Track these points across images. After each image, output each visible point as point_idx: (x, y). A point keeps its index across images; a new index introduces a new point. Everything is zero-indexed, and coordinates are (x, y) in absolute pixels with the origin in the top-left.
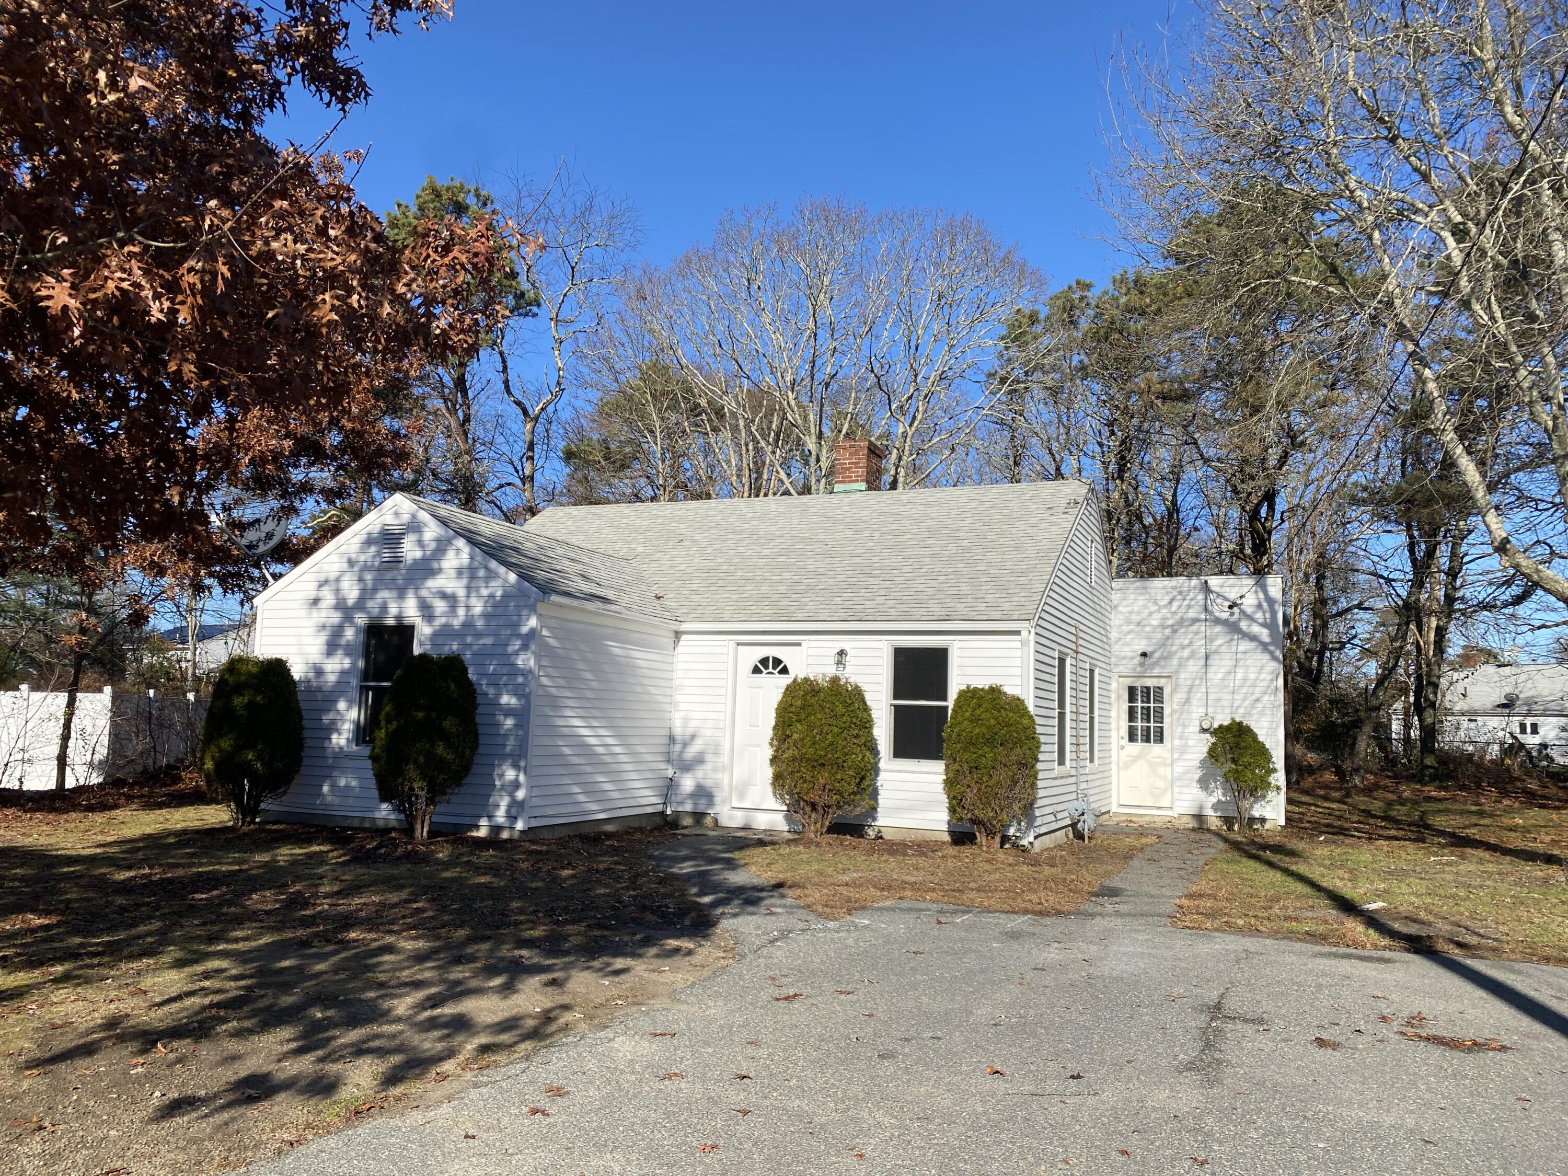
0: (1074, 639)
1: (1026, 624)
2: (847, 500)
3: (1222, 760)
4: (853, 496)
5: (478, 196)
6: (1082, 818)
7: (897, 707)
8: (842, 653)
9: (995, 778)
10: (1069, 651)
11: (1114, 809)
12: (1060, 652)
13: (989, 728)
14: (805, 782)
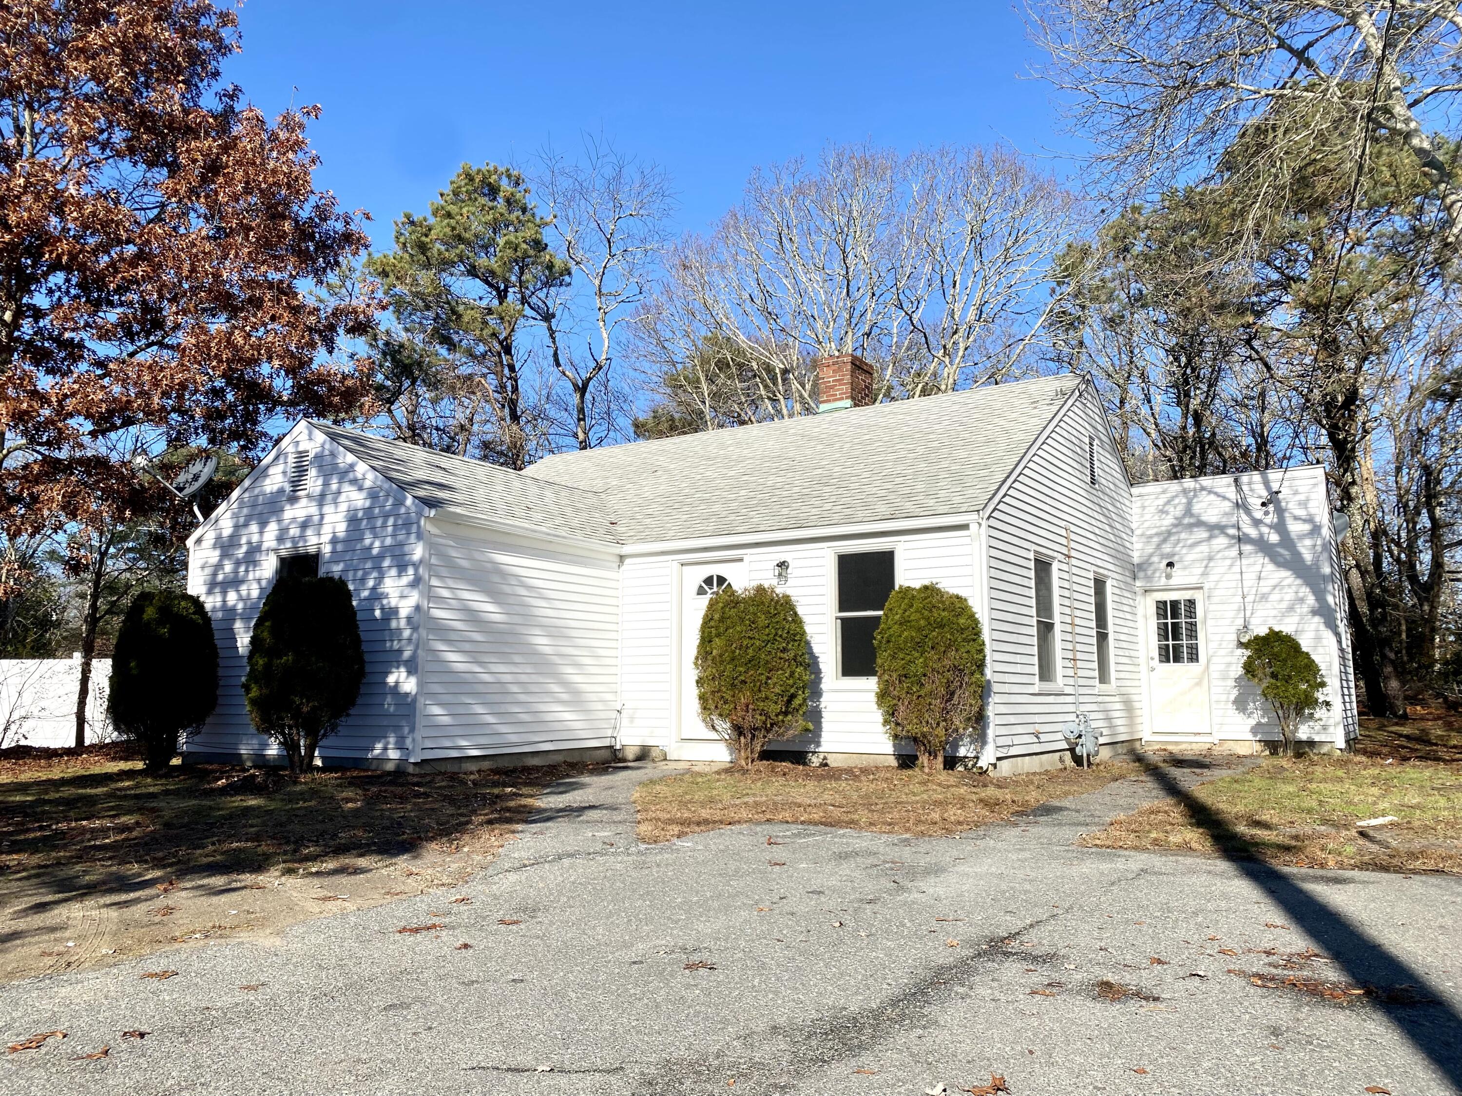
0: (1064, 542)
1: (975, 516)
2: (829, 419)
3: (1260, 675)
4: (836, 414)
5: (509, 176)
6: (1080, 741)
7: (844, 620)
8: (782, 565)
9: (928, 687)
10: (1055, 554)
11: (1146, 736)
12: (1035, 552)
13: (920, 629)
14: (725, 703)
